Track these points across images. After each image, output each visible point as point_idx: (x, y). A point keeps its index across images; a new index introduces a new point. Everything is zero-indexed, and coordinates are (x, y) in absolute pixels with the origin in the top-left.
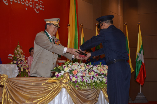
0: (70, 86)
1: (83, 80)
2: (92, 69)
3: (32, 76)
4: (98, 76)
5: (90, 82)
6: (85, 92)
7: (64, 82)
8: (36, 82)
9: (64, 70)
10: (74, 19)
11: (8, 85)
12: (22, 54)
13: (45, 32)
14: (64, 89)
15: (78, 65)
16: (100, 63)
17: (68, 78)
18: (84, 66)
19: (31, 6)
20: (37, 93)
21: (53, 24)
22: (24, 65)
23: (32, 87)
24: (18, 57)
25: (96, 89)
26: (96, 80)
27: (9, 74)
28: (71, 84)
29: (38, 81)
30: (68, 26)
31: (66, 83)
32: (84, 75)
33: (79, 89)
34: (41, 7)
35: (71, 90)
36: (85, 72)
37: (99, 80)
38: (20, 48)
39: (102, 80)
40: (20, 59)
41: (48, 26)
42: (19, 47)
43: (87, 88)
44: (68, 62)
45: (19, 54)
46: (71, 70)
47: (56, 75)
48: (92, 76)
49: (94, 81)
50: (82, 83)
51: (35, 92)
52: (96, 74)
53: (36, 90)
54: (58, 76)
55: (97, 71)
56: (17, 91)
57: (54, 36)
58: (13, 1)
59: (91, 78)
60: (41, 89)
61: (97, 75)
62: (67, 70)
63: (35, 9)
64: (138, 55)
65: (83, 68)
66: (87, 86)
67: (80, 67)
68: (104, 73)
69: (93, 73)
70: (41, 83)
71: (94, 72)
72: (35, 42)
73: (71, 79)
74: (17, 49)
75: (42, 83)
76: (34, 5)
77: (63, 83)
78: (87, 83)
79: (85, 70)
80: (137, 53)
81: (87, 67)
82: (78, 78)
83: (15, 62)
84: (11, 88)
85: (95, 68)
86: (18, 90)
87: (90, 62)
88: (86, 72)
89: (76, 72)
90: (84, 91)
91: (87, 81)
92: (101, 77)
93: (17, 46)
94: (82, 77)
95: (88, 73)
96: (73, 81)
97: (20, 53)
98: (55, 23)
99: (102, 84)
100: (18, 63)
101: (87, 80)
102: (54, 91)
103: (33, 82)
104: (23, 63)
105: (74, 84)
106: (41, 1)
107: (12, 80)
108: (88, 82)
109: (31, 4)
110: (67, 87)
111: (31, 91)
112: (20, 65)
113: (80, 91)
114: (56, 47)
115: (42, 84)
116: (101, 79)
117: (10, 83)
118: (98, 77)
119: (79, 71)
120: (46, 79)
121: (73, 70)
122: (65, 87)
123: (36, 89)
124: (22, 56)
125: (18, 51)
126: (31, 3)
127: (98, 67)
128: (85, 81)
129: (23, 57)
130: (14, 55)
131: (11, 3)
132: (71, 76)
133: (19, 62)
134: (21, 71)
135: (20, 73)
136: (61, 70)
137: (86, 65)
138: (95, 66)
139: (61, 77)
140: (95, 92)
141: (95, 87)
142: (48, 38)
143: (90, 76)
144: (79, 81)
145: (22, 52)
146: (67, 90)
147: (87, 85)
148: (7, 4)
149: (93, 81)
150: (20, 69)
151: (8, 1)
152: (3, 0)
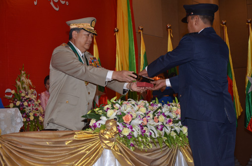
0: (119, 144)
1: (143, 133)
2: (159, 110)
3: (48, 128)
4: (172, 123)
5: (157, 135)
6: (148, 155)
7: (107, 137)
8: (54, 140)
9: (106, 115)
10: (126, 19)
11: (1, 147)
12: (30, 88)
13: (70, 45)
14: (108, 150)
15: (133, 105)
16: (176, 98)
17: (115, 129)
18: (145, 106)
20: (56, 161)
21: (84, 30)
22: (34, 108)
23: (47, 149)
24: (23, 95)
25: (169, 149)
26: (168, 131)
27: (5, 126)
28: (121, 141)
29: (58, 137)
30: (115, 32)
31: (111, 140)
32: (145, 123)
33: (136, 150)
35: (121, 152)
36: (147, 116)
37: (175, 131)
38: (27, 77)
39: (181, 131)
40: (27, 97)
41: (74, 33)
42: (25, 75)
43: (151, 147)
44: (113, 100)
45: (25, 89)
46: (119, 114)
47: (91, 124)
48: (160, 124)
49: (165, 133)
50: (142, 138)
51: (53, 159)
52: (168, 119)
53: (56, 154)
54: (95, 126)
55: (170, 114)
56: (19, 159)
57: (87, 53)
59: (160, 127)
60: (64, 153)
61: (170, 121)
62: (112, 114)
63: (52, 3)
64: (249, 81)
65: (143, 110)
66: (152, 143)
67: (136, 108)
69: (162, 118)
70: (63, 142)
71: (165, 116)
72: (51, 66)
73: (120, 131)
74: (20, 79)
75: (65, 141)
77: (106, 139)
78: (151, 138)
79: (148, 114)
80: (248, 78)
81: (150, 108)
82: (133, 129)
83: (18, 103)
84: (8, 154)
85: (165, 109)
86: (22, 157)
87: (157, 98)
88: (149, 117)
89: (130, 117)
90: (146, 152)
91: (151, 133)
92: (178, 124)
93: (20, 73)
94: (142, 126)
95: (153, 119)
96: (124, 136)
97: (27, 87)
98: (88, 27)
99: (180, 138)
100: (23, 105)
101: (151, 131)
102: (89, 156)
103: (49, 139)
104: (33, 105)
105: (126, 141)
107: (9, 138)
108: (153, 136)
110: (114, 147)
111: (45, 156)
112: (27, 110)
113: (138, 154)
114: (91, 71)
115: (66, 144)
116: (177, 129)
117: (6, 144)
118: (172, 125)
119: (134, 116)
120: (74, 134)
121: (124, 115)
122: (109, 148)
123: (55, 152)
124: (30, 91)
125: (23, 83)
127: (171, 106)
128: (148, 134)
129: (32, 93)
130: (16, 91)
132: (120, 125)
133: (26, 104)
134: (30, 121)
135: (29, 124)
136: (100, 116)
137: (148, 104)
138: (167, 104)
139: (100, 129)
140: (168, 154)
141: (168, 145)
142: (75, 56)
143: (157, 124)
144: (135, 134)
145: (29, 84)
146: (113, 152)
147: (152, 140)
149: (162, 133)
150: (27, 116)
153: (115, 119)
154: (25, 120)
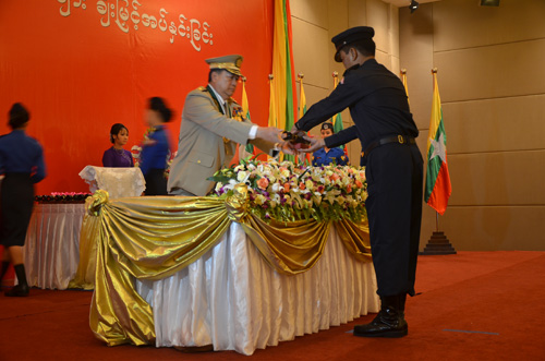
1: (283, 202)
2: (307, 174)
4: (323, 191)
5: (303, 206)
6: (290, 231)
7: (234, 206)
9: (235, 178)
15: (273, 166)
17: (245, 196)
18: (289, 168)
19: (183, 34)
21: (227, 71)
25: (319, 224)
26: (318, 201)
27: (123, 189)
29: (176, 203)
30: (269, 79)
32: (287, 189)
33: (273, 223)
34: (205, 37)
35: (252, 225)
36: (290, 181)
37: (327, 201)
39: (335, 202)
41: (214, 74)
43: (294, 220)
44: (247, 159)
46: (252, 177)
47: (216, 189)
48: (307, 191)
49: (314, 203)
52: (318, 186)
55: (322, 180)
58: (140, 24)
59: (306, 196)
61: (321, 188)
62: (243, 176)
63: (192, 42)
64: (431, 145)
65: (286, 174)
66: (295, 215)
67: (277, 170)
68: (340, 184)
69: (310, 184)
71: (314, 182)
73: (251, 199)
76: (189, 32)
77: (233, 209)
78: (295, 209)
79: (291, 178)
80: (432, 140)
81: (295, 171)
82: (271, 197)
84: (116, 223)
85: (318, 171)
88: (293, 182)
89: (266, 181)
90: (288, 227)
91: (294, 203)
92: (332, 193)
94: (281, 194)
95: (298, 184)
101: (294, 200)
106: (205, 23)
108: (297, 207)
113: (277, 229)
116: (331, 199)
117: (114, 211)
118: (324, 193)
119: (272, 179)
120: (194, 201)
121: (260, 178)
122: (237, 220)
126: (182, 27)
127: (325, 170)
128: (290, 203)
131: (136, 27)
132: (253, 192)
136: (229, 179)
137: (293, 167)
139: (228, 195)
140: (317, 232)
143: (302, 192)
144: (272, 204)
148: (126, 30)
149: (310, 202)
151: (129, 23)
152: (117, 21)
153: (247, 184)
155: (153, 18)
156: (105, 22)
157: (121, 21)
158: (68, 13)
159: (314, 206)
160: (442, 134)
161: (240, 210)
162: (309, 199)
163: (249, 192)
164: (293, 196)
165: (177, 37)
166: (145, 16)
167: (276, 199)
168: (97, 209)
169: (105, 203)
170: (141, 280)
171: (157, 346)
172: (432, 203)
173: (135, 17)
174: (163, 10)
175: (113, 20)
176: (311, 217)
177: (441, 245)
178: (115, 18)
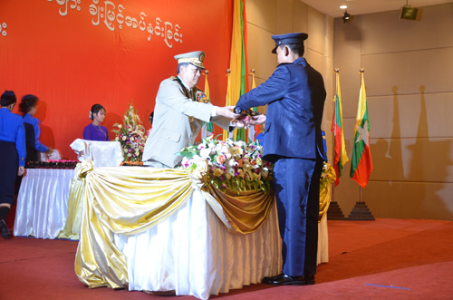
1: (237, 175)
2: (257, 153)
5: (253, 179)
6: (241, 199)
9: (198, 154)
10: (239, 61)
12: (138, 123)
15: (230, 145)
18: (243, 147)
19: (158, 34)
21: (192, 64)
24: (130, 130)
28: (213, 182)
30: (227, 73)
32: (241, 165)
33: (229, 192)
34: (176, 37)
35: (211, 193)
36: (243, 158)
38: (135, 113)
40: (134, 132)
42: (133, 110)
43: (245, 190)
44: (208, 139)
45: (131, 123)
46: (212, 153)
48: (257, 166)
49: (262, 177)
50: (236, 180)
58: (124, 25)
59: (256, 171)
61: (268, 164)
62: (205, 153)
63: (166, 40)
64: (357, 131)
65: (240, 152)
66: (246, 186)
67: (233, 148)
69: (259, 161)
73: (211, 172)
74: (128, 114)
76: (164, 32)
77: (195, 179)
78: (246, 180)
79: (244, 155)
80: (358, 127)
81: (248, 150)
82: (227, 171)
83: (124, 138)
89: (224, 157)
90: (240, 195)
93: (128, 108)
94: (236, 168)
95: (250, 161)
97: (134, 122)
98: (196, 61)
100: (129, 140)
101: (246, 174)
104: (139, 140)
106: (177, 25)
108: (248, 179)
109: (158, 30)
110: (205, 188)
112: (133, 145)
113: (231, 197)
118: (270, 169)
119: (229, 156)
121: (216, 153)
124: (137, 127)
125: (130, 119)
126: (158, 27)
128: (243, 176)
129: (140, 129)
130: (123, 126)
131: (120, 27)
132: (213, 166)
133: (132, 139)
136: (193, 154)
137: (245, 146)
139: (192, 168)
141: (263, 189)
143: (254, 167)
144: (228, 176)
145: (137, 120)
148: (113, 29)
149: (259, 176)
150: (133, 152)
151: (115, 23)
152: (106, 22)
153: (208, 159)
154: (130, 155)
155: (134, 20)
156: (96, 21)
157: (109, 21)
158: (66, 13)
159: (262, 179)
160: (366, 123)
161: (202, 180)
162: (258, 173)
163: (209, 166)
164: (245, 170)
165: (154, 36)
166: (128, 18)
167: (231, 172)
168: (83, 175)
169: (90, 170)
170: (118, 234)
171: (130, 289)
172: (356, 178)
173: (120, 18)
174: (142, 13)
175: (102, 20)
176: (259, 188)
177: (362, 213)
178: (104, 19)
